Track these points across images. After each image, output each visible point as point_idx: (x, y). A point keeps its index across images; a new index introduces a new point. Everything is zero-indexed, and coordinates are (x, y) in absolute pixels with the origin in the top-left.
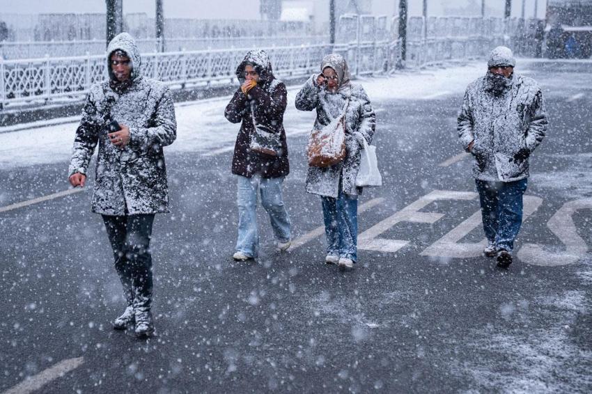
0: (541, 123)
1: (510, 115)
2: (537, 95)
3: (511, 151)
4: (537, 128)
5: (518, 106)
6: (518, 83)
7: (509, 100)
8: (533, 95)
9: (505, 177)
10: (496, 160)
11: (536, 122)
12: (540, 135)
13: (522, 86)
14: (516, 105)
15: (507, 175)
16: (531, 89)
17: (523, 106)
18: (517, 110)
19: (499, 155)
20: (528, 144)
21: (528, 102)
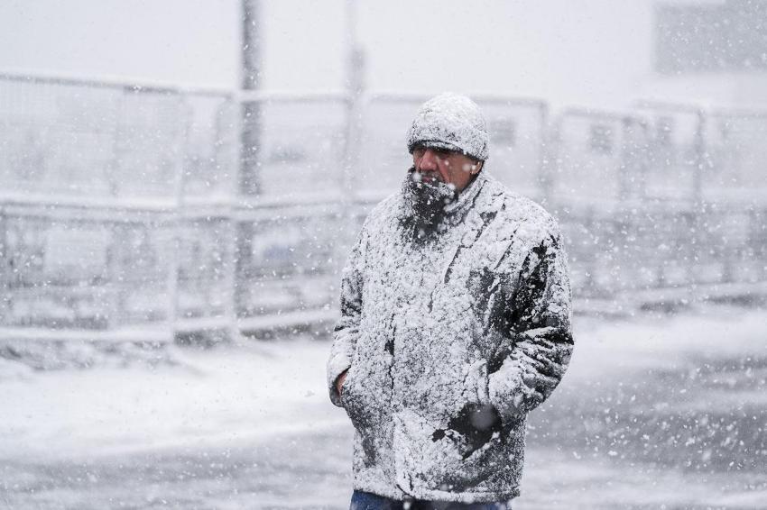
0: (547, 337)
1: (444, 300)
2: (540, 250)
3: (440, 406)
4: (532, 349)
5: (472, 274)
6: (488, 209)
7: (450, 253)
8: (526, 249)
9: (417, 482)
10: (398, 430)
11: (532, 333)
12: (540, 371)
13: (499, 219)
14: (466, 271)
15: (424, 478)
16: (521, 232)
17: (488, 277)
18: (468, 285)
19: (407, 415)
20: (492, 391)
21: (504, 268)
